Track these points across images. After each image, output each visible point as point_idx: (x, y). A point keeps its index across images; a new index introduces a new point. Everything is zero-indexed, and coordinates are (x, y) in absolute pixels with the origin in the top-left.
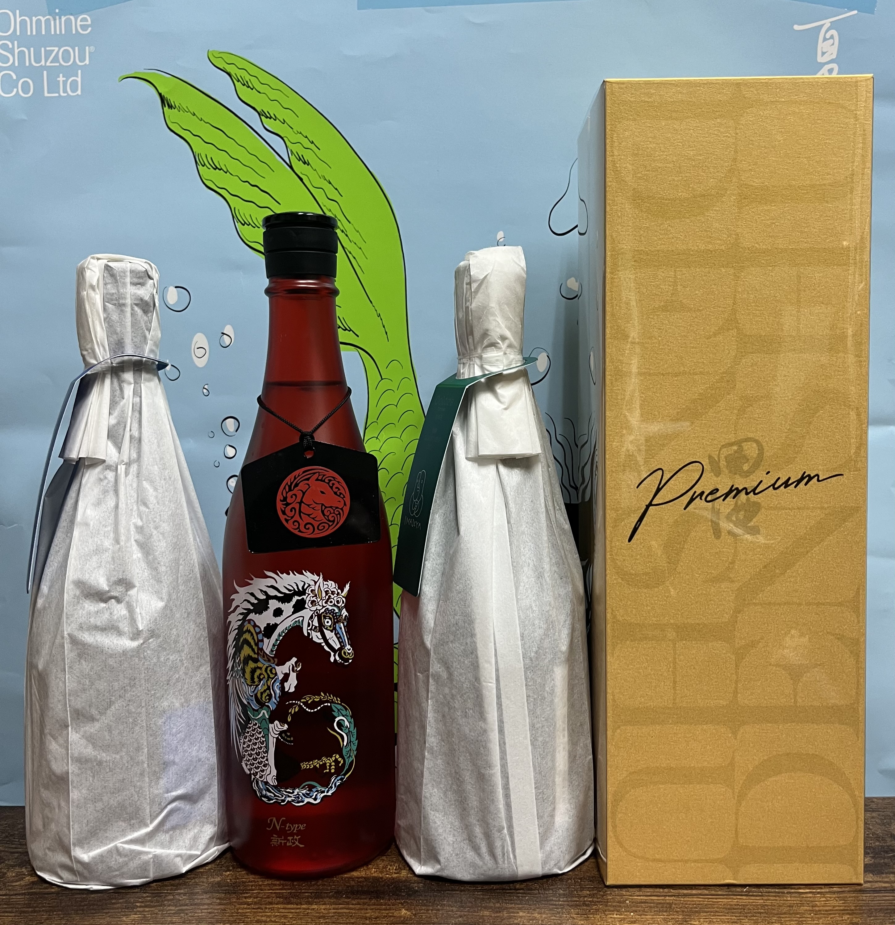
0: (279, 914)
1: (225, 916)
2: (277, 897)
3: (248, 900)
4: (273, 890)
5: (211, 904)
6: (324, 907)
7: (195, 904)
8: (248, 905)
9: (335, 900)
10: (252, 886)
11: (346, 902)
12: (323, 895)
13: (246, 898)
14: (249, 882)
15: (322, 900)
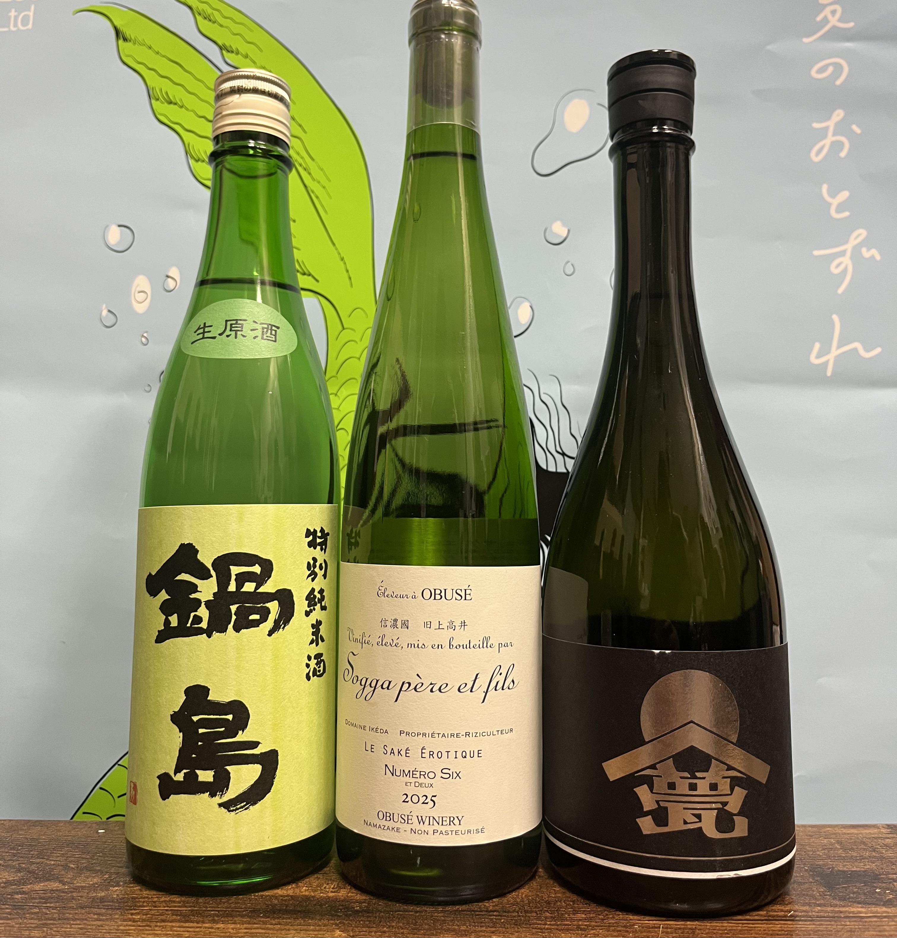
0: (171, 933)
1: (101, 932)
2: (173, 915)
3: (134, 917)
4: (170, 907)
5: (86, 920)
6: (233, 926)
7: (65, 919)
8: (134, 921)
9: (248, 919)
10: (144, 902)
11: (263, 921)
12: (234, 913)
13: (132, 914)
14: (141, 898)
15: (231, 919)
